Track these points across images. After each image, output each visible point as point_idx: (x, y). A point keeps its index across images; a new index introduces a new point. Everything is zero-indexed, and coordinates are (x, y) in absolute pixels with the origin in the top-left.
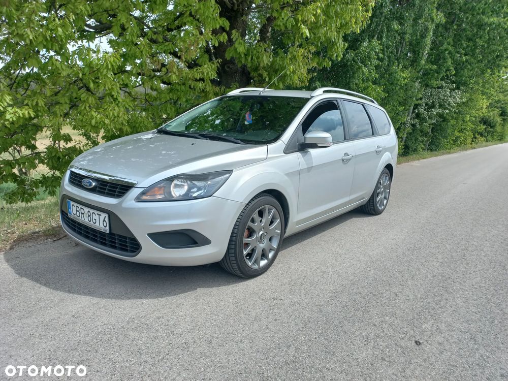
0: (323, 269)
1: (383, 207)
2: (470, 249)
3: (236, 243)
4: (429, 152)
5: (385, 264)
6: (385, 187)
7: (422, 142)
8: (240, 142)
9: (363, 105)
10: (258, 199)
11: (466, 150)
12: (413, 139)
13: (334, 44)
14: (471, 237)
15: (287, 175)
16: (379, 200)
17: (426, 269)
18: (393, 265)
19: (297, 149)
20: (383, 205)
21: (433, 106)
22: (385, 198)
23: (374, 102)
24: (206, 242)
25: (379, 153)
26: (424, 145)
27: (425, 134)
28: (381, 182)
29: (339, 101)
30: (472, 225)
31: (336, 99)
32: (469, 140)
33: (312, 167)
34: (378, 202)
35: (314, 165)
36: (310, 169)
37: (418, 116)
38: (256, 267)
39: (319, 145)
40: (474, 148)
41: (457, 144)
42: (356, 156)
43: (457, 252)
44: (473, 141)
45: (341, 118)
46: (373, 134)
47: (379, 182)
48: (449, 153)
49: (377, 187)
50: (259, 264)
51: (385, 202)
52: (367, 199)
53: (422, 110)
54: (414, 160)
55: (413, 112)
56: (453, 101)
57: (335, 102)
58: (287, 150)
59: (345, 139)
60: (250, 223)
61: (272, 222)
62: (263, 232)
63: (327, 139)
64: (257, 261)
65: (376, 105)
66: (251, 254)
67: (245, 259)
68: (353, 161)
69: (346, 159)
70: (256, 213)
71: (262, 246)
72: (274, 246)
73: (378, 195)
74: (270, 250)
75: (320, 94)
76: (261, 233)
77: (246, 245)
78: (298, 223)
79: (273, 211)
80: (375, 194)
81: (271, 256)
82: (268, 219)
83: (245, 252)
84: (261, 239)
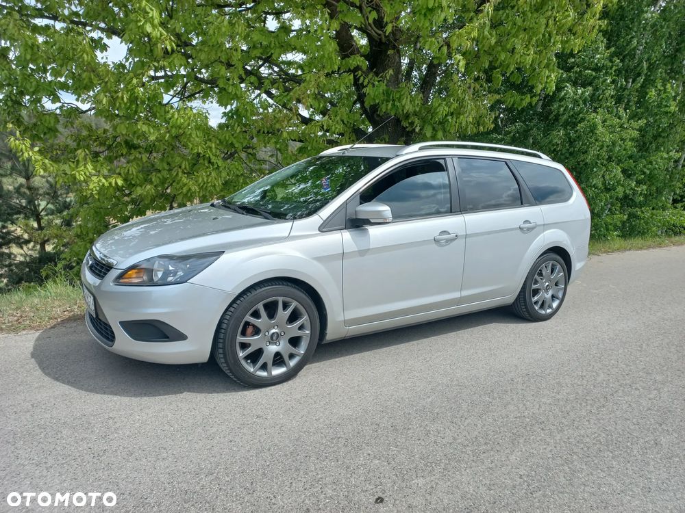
1: (549, 311)
3: (225, 342)
6: (554, 282)
8: (270, 216)
9: (506, 163)
10: (263, 289)
15: (319, 259)
16: (539, 301)
19: (344, 227)
20: (551, 307)
22: (555, 297)
23: (540, 157)
24: (181, 337)
25: (528, 229)
29: (449, 161)
31: (444, 158)
33: (369, 249)
34: (536, 303)
35: (371, 247)
36: (362, 253)
38: (264, 374)
39: (372, 221)
45: (448, 183)
46: (522, 203)
49: (531, 280)
50: (269, 373)
51: (555, 304)
52: (510, 296)
57: (442, 162)
58: (325, 227)
59: (451, 212)
60: (248, 318)
61: (294, 317)
62: (277, 330)
63: (384, 213)
64: (264, 367)
65: (545, 161)
66: (255, 357)
67: (243, 363)
68: (460, 242)
69: (444, 240)
70: (260, 306)
71: (273, 348)
72: (302, 350)
73: (536, 292)
74: (292, 356)
75: (413, 152)
76: (273, 331)
77: (244, 346)
78: (347, 323)
79: (294, 304)
80: (528, 290)
81: (292, 363)
82: (283, 314)
83: (241, 354)
84: (274, 339)
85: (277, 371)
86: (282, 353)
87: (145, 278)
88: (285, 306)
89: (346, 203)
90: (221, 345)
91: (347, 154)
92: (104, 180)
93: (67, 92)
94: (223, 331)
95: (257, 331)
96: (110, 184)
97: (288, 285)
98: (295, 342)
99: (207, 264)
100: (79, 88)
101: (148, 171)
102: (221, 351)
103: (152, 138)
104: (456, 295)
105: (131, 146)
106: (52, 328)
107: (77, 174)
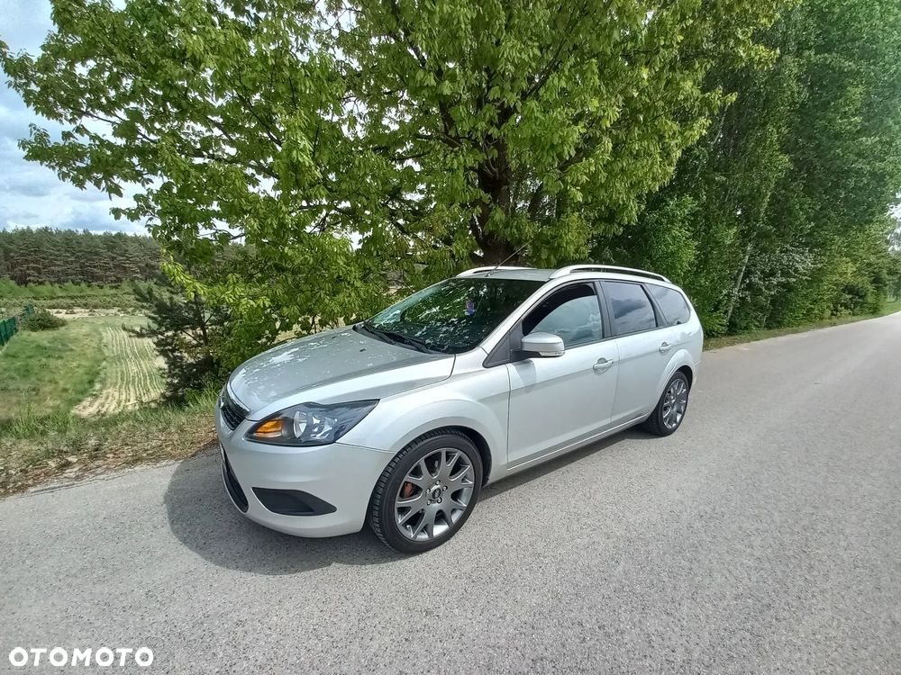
0: (540, 546)
1: (674, 425)
2: (819, 527)
3: (382, 509)
4: (766, 331)
5: (650, 548)
6: (679, 398)
7: (755, 318)
9: (641, 286)
10: (425, 441)
11: (822, 327)
12: (743, 314)
13: (625, 206)
14: (823, 498)
15: (482, 400)
16: (668, 416)
17: (726, 572)
18: (664, 554)
19: (509, 360)
20: (675, 422)
21: (772, 274)
22: (679, 412)
23: (663, 280)
24: (328, 509)
25: (665, 351)
26: (759, 322)
27: (762, 309)
28: (672, 390)
29: (597, 284)
30: (825, 469)
31: (592, 281)
32: (828, 313)
33: (535, 384)
34: (666, 418)
36: (530, 388)
37: (750, 287)
38: (424, 537)
39: (542, 354)
40: (835, 324)
41: (811, 318)
42: (620, 362)
43: (792, 533)
44: (832, 314)
46: (657, 326)
47: (667, 391)
48: (796, 332)
49: (664, 398)
50: (430, 534)
51: (678, 418)
52: (646, 415)
53: (755, 279)
54: (741, 342)
55: (743, 282)
56: (803, 268)
57: (591, 285)
58: (490, 362)
59: (603, 337)
60: (408, 478)
61: (457, 469)
62: (439, 486)
63: (556, 346)
64: (426, 529)
65: (667, 283)
66: (414, 521)
67: (402, 530)
68: (615, 368)
69: (601, 367)
70: (422, 462)
71: (436, 506)
72: (464, 502)
73: (666, 409)
74: (454, 511)
75: (565, 276)
76: (435, 487)
77: (403, 510)
78: (510, 465)
79: (458, 454)
80: (660, 408)
81: (455, 518)
82: (446, 467)
83: (400, 520)
84: (434, 497)
85: (439, 530)
86: (444, 510)
87: (284, 432)
88: (449, 457)
89: (509, 333)
90: (376, 513)
91: (490, 277)
92: (252, 302)
93: (221, 220)
94: (379, 497)
95: (416, 490)
96: (259, 306)
97: (452, 433)
98: (456, 495)
99: (360, 417)
100: (230, 213)
101: (292, 292)
102: (377, 520)
103: (297, 262)
104: (607, 421)
105: (281, 269)
106: (192, 456)
107: (226, 298)
